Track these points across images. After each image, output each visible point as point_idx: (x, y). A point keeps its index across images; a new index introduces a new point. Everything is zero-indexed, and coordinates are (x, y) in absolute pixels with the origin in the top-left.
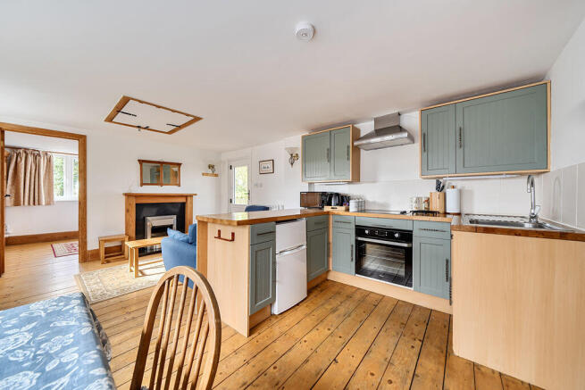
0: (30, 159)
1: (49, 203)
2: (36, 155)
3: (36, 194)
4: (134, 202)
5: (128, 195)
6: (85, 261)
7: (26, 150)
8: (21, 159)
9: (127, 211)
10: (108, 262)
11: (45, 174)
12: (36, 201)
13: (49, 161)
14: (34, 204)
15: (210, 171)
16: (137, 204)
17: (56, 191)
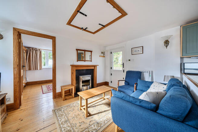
0: (34, 52)
1: (40, 69)
2: (36, 50)
3: (36, 66)
4: (75, 69)
5: (73, 66)
6: (55, 98)
7: (33, 48)
8: (31, 52)
9: (72, 73)
10: (66, 99)
11: (39, 58)
12: (36, 68)
13: (40, 52)
14: (35, 69)
15: (102, 55)
16: (76, 70)
17: (43, 64)
